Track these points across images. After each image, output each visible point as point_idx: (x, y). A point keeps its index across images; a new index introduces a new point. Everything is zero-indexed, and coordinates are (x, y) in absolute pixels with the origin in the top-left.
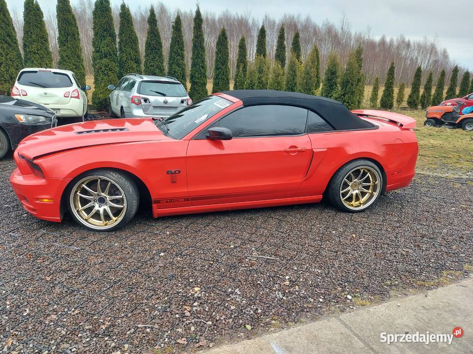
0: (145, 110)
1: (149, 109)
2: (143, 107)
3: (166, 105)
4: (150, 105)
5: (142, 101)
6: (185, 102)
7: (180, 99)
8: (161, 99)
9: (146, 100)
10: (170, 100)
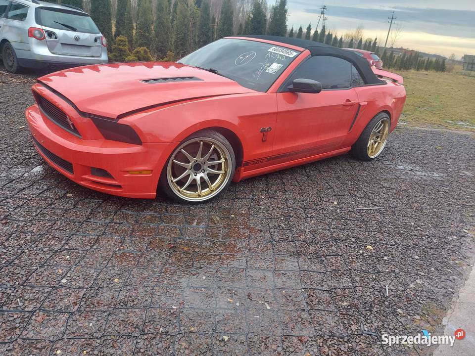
0: (51, 49)
1: (56, 45)
2: (48, 44)
3: (77, 43)
4: (57, 42)
5: (46, 35)
6: (98, 41)
7: (94, 36)
8: (72, 34)
9: (50, 34)
10: (82, 36)
